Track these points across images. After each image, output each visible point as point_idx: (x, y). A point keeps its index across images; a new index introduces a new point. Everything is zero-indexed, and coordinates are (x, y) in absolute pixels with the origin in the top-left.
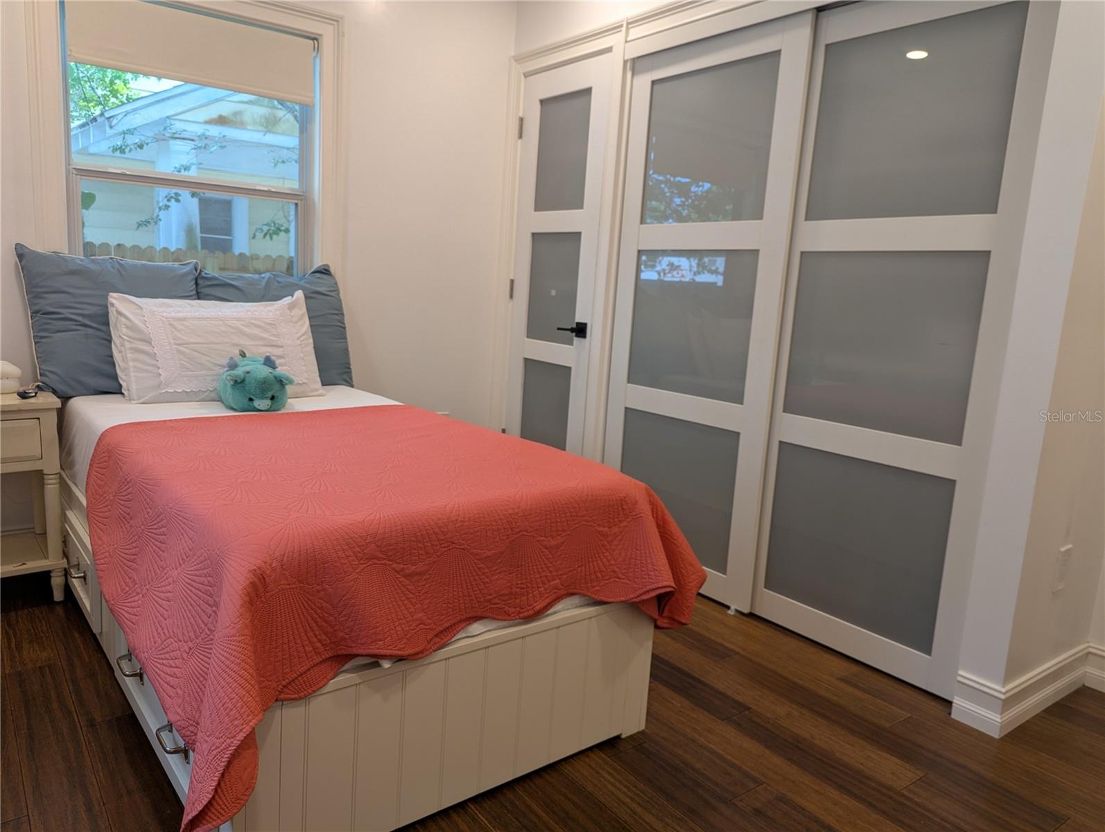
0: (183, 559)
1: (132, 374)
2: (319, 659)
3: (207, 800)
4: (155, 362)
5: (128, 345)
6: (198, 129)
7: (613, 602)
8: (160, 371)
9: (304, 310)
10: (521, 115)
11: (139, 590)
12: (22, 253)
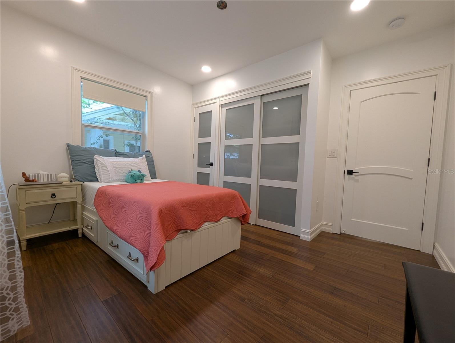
0: (135, 211)
1: (102, 175)
2: (173, 231)
3: (156, 261)
4: (108, 172)
5: (100, 168)
6: (104, 121)
7: (233, 218)
8: (110, 174)
9: (146, 160)
10: (194, 117)
11: (120, 222)
12: (68, 145)
